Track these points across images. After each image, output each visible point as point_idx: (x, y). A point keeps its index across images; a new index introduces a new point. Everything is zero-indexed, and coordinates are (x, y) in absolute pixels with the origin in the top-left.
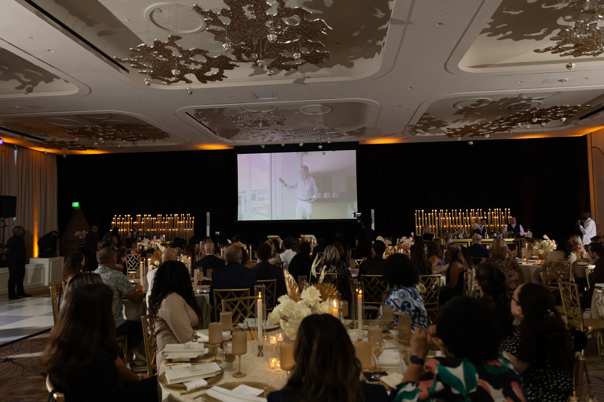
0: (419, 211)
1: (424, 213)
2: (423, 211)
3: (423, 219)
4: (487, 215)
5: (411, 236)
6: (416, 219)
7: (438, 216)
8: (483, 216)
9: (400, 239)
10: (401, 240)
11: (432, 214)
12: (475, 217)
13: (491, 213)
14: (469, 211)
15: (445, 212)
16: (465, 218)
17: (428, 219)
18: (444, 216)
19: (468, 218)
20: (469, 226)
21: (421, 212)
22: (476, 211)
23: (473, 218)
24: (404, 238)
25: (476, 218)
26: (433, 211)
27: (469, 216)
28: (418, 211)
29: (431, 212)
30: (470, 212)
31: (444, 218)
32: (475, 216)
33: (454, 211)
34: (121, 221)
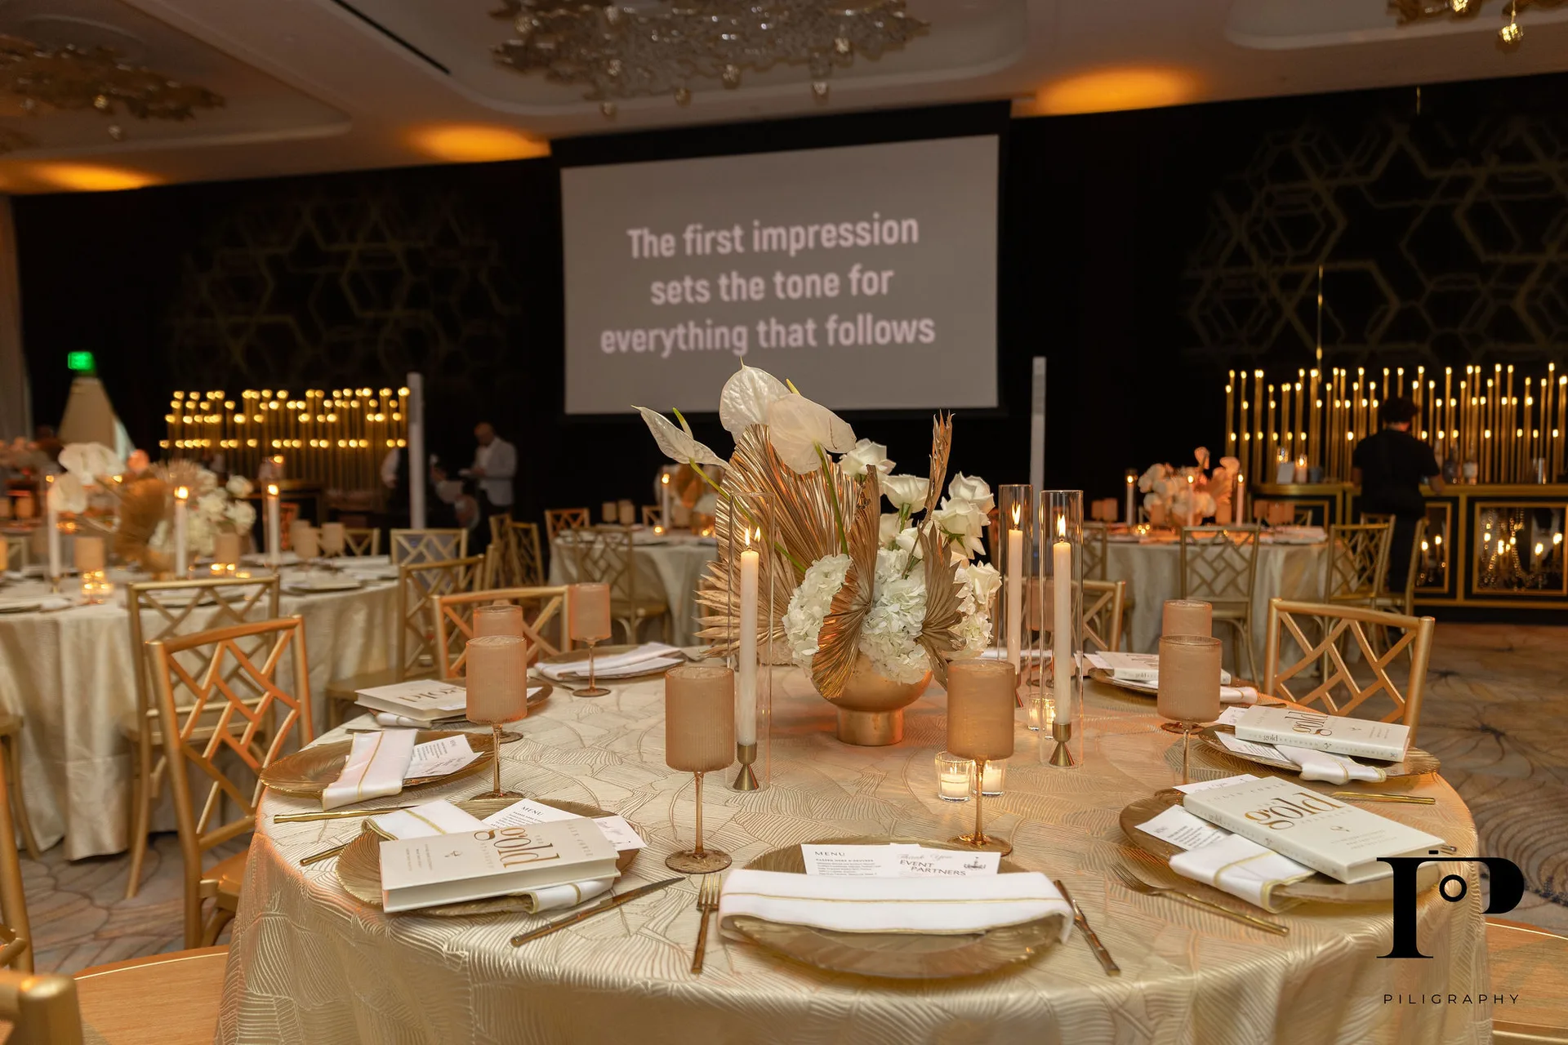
0: (1244, 375)
1: (1266, 381)
2: (1259, 374)
3: (1258, 406)
4: (1536, 391)
5: (1194, 463)
6: (1230, 406)
7: (1322, 394)
8: (1519, 393)
9: (1139, 476)
10: (1145, 483)
11: (1299, 387)
12: (1483, 401)
13: (1556, 384)
14: (1459, 375)
15: (1352, 377)
16: (1439, 403)
17: (1278, 406)
18: (1350, 395)
19: (1453, 402)
20: (1455, 434)
21: (1251, 376)
22: (1488, 373)
23: (1475, 401)
24: (1158, 470)
25: (1486, 404)
26: (1302, 373)
27: (1456, 393)
28: (1238, 376)
29: (1294, 380)
30: (1464, 377)
31: (1348, 404)
32: (1484, 391)
33: (1393, 374)
34: (199, 411)
